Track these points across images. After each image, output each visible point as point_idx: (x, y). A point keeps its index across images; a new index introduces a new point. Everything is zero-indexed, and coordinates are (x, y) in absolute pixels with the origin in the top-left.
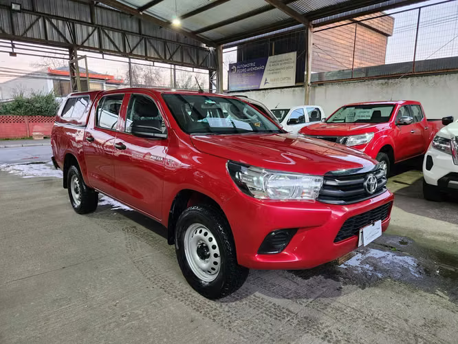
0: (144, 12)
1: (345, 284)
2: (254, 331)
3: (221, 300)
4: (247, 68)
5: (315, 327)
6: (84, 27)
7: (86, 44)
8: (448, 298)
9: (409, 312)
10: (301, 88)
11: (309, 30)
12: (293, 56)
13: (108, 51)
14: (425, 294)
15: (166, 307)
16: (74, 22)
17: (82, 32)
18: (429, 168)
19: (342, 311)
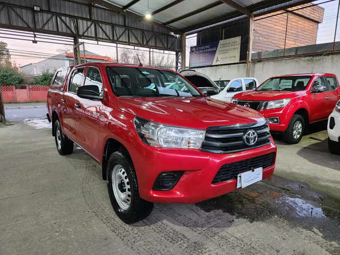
0: (127, 10)
1: (238, 217)
2: (150, 251)
3: (135, 224)
4: (203, 49)
5: (200, 251)
6: (85, 22)
7: (85, 34)
8: (321, 235)
9: (283, 244)
10: (244, 64)
11: (251, 19)
12: (238, 39)
13: (101, 39)
14: (302, 230)
15: (91, 227)
16: (77, 18)
17: (83, 25)
18: (332, 127)
19: (226, 240)
